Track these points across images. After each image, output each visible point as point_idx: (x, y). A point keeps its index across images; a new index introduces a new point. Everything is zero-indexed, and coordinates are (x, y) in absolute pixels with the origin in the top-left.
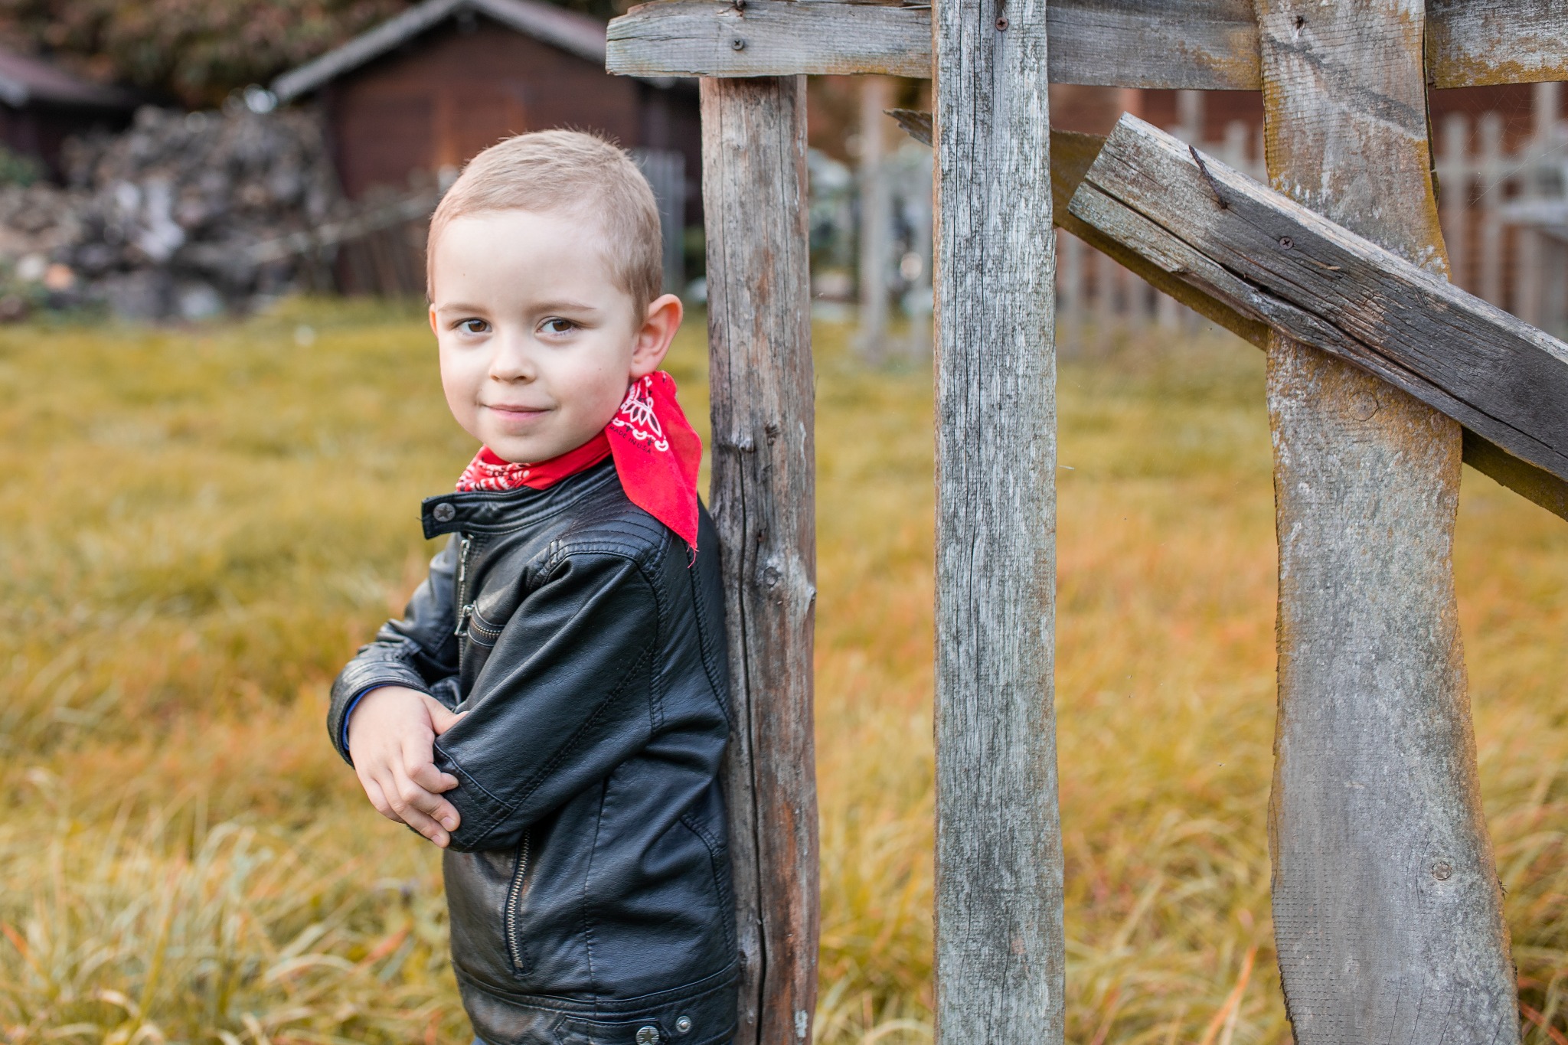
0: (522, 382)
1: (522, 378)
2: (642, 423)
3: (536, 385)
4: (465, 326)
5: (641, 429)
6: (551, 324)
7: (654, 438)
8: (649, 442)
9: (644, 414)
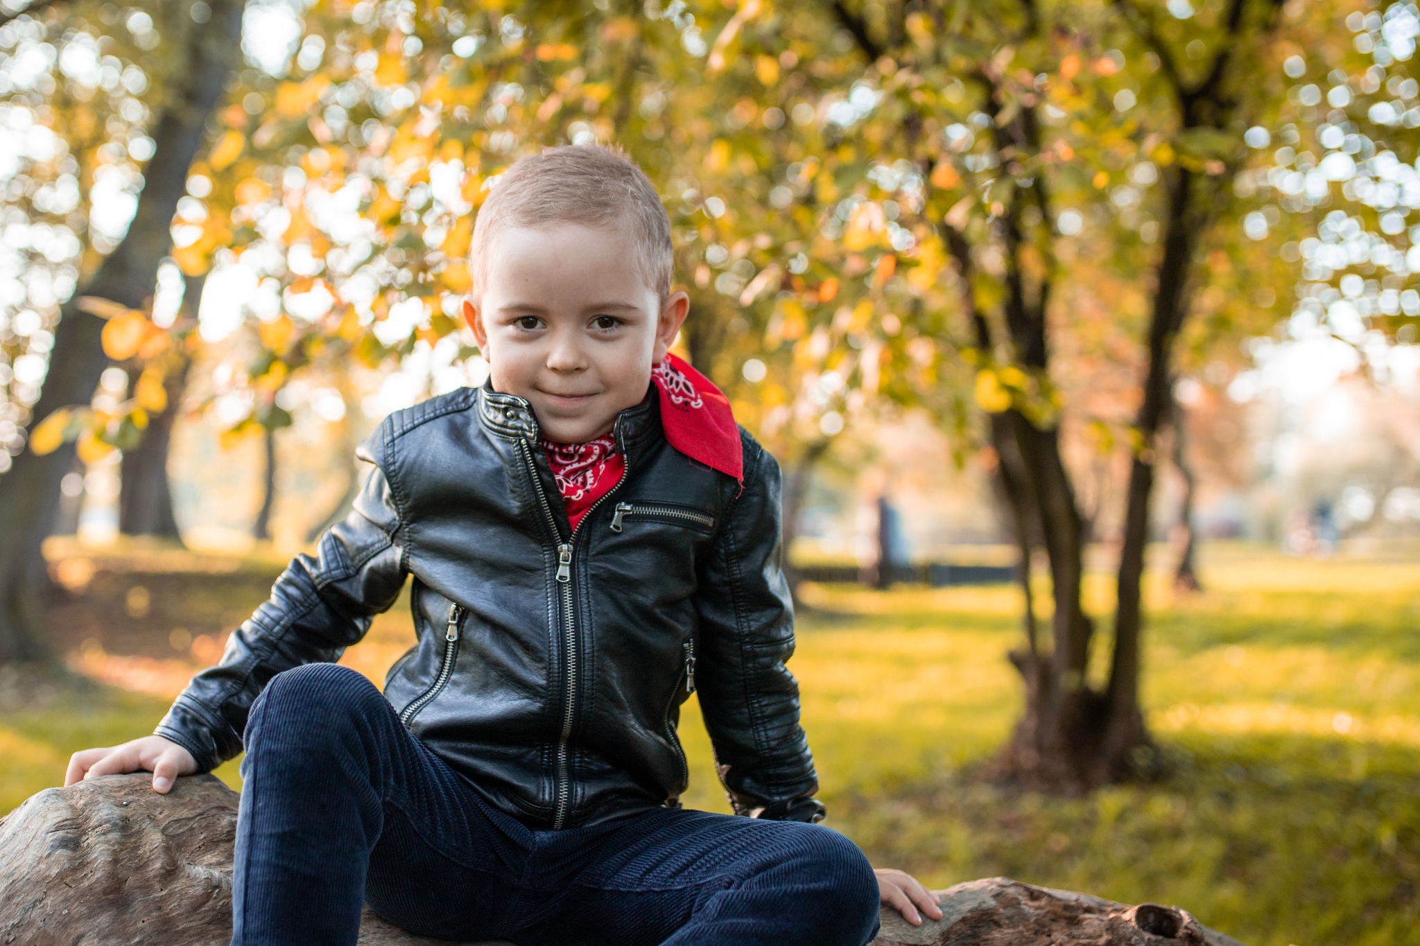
0: (578, 372)
1: (578, 369)
2: (677, 391)
3: (590, 373)
4: (519, 323)
5: (677, 395)
6: (596, 322)
7: (688, 400)
8: (686, 404)
9: (677, 384)
